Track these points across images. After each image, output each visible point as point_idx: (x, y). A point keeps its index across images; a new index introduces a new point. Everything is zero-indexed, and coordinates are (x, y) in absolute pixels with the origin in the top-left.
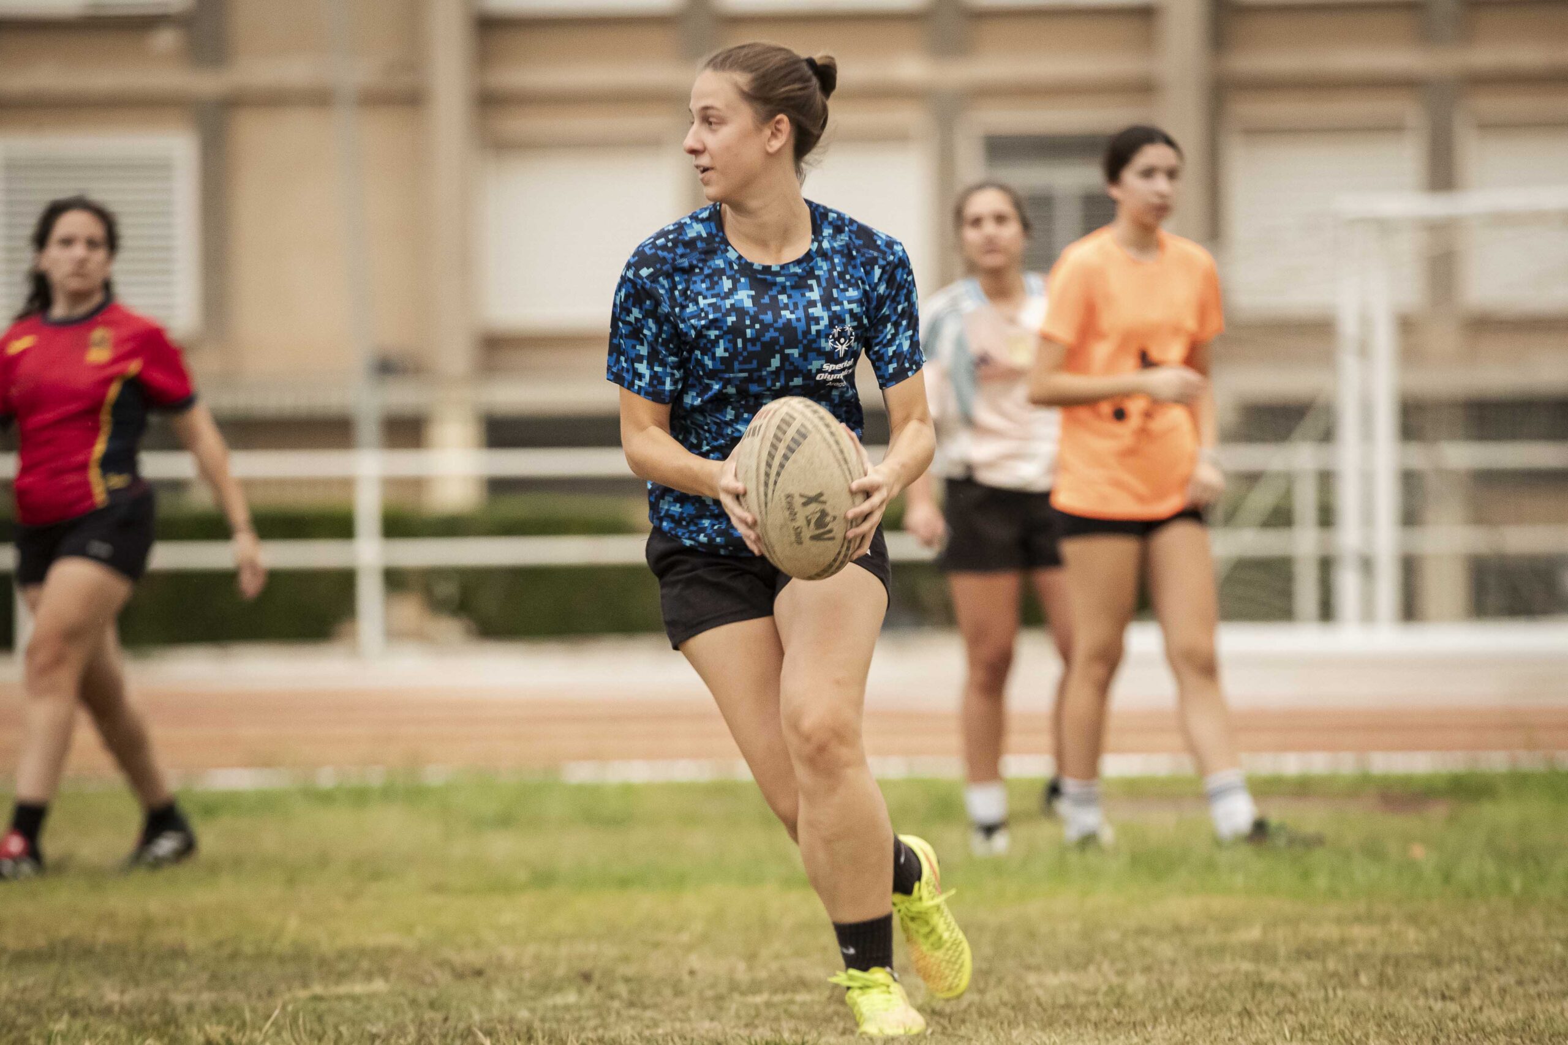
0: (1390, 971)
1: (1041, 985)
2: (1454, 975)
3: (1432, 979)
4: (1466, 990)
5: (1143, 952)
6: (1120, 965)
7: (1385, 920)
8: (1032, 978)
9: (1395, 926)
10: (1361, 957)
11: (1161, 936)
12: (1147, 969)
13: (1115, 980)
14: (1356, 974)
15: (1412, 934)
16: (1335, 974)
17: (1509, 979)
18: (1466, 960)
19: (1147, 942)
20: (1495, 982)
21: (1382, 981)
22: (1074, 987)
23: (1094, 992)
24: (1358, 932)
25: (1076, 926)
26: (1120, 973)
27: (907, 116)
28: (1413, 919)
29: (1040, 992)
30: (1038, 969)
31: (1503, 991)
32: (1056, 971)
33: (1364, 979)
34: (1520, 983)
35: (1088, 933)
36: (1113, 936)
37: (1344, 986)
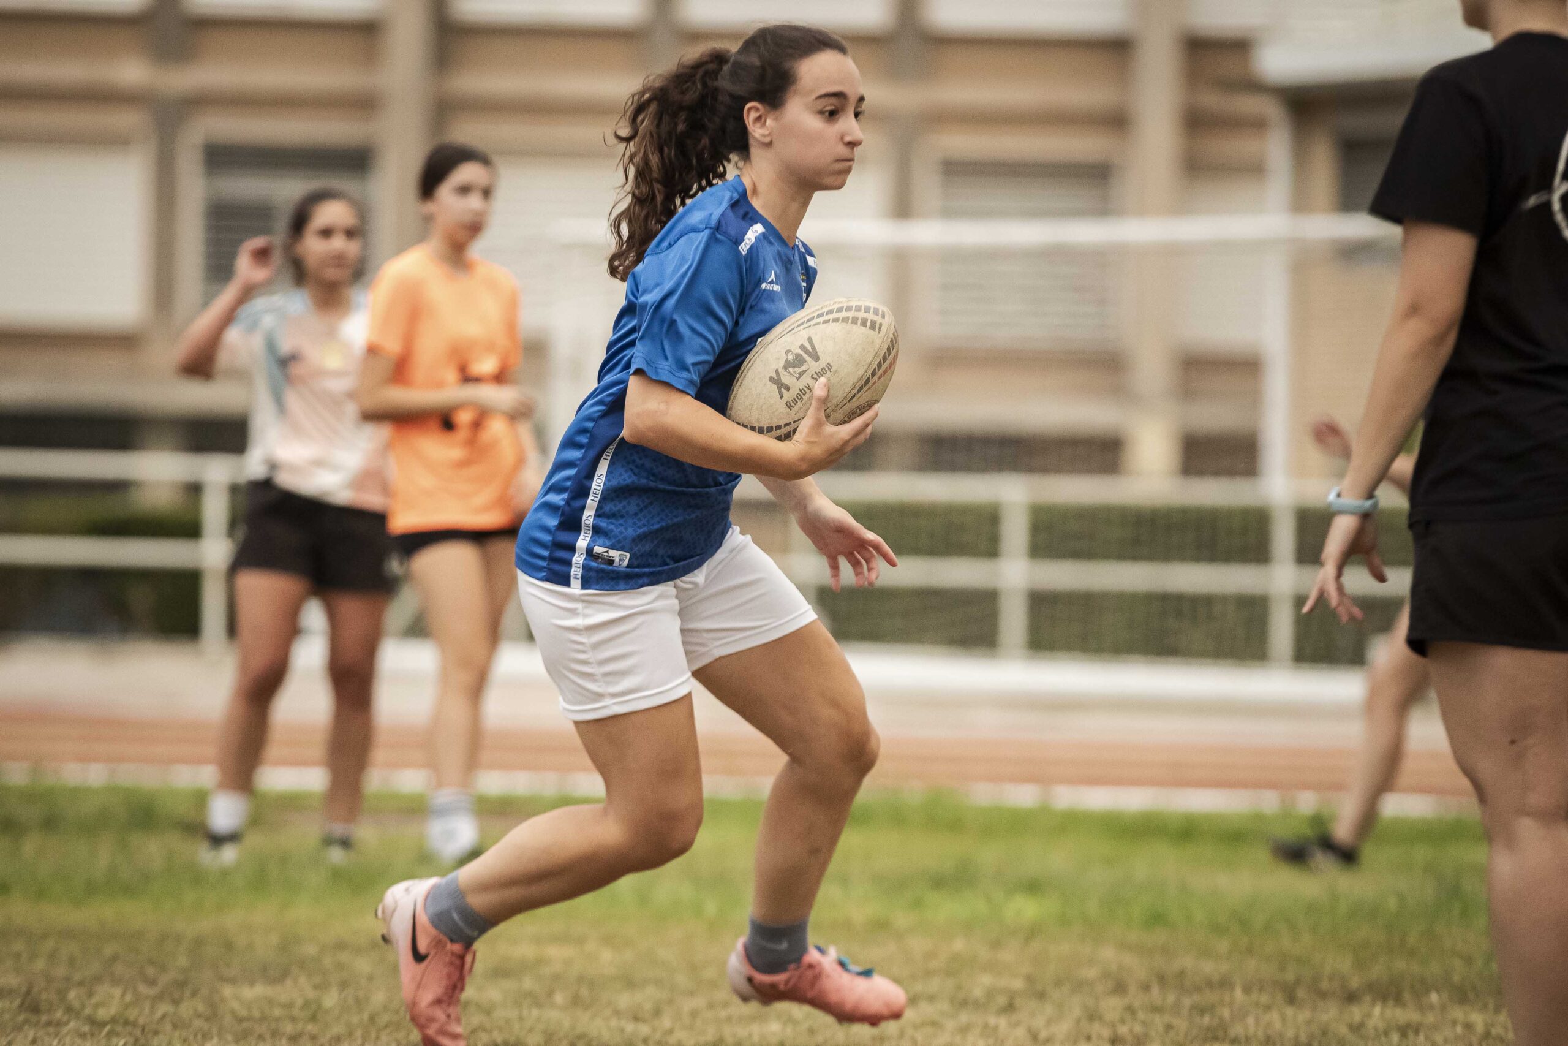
0: (584, 992)
1: (237, 998)
2: (647, 997)
3: (625, 1000)
4: (657, 1012)
5: (341, 966)
6: (317, 979)
7: (581, 941)
8: (228, 991)
9: (591, 946)
10: (556, 978)
11: (358, 950)
12: (343, 985)
13: (311, 994)
14: (550, 994)
15: (607, 955)
16: (529, 994)
17: (699, 1002)
18: (658, 983)
19: (344, 957)
20: (688, 1005)
21: (576, 1001)
22: (271, 1002)
23: (290, 1006)
24: (555, 952)
25: (274, 939)
26: (316, 987)
27: (127, 120)
28: (608, 940)
29: (235, 1005)
30: (233, 981)
31: (694, 1014)
32: (252, 984)
33: (559, 998)
34: (711, 1006)
35: (288, 943)
36: (311, 950)
37: (538, 1004)
